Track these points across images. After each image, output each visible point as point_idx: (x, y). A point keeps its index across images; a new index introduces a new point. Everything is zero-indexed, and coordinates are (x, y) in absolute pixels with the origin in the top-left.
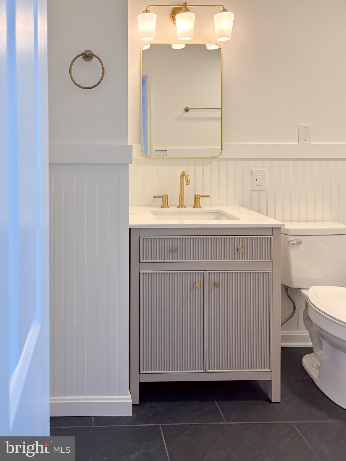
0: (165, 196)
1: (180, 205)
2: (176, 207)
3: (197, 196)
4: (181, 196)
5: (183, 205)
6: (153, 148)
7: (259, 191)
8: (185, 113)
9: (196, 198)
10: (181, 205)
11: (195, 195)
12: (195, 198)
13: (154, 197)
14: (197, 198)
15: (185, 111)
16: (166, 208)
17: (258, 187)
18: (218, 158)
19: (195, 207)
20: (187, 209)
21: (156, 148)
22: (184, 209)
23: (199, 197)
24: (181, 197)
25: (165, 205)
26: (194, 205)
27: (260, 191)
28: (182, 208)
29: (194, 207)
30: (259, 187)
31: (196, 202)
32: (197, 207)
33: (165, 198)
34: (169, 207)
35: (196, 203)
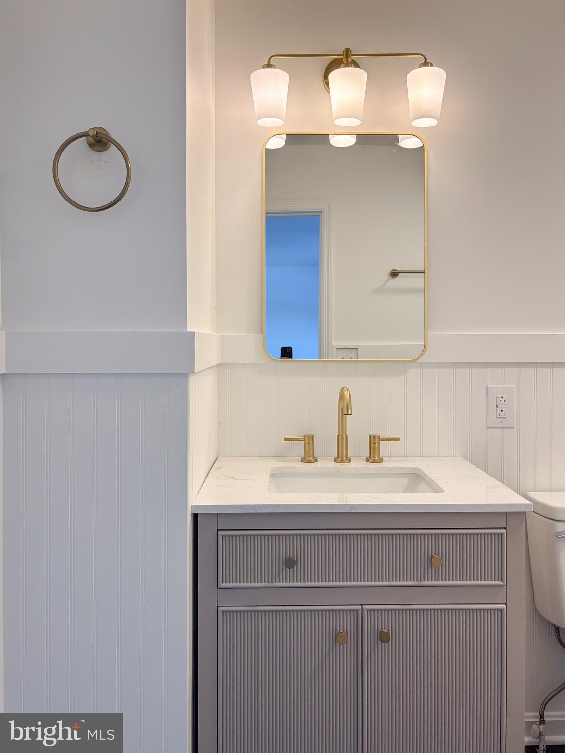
0: (309, 437)
1: (338, 458)
2: (331, 460)
3: (374, 437)
4: (340, 437)
5: (345, 455)
6: (333, 344)
7: (502, 428)
8: (391, 281)
9: (372, 442)
10: (342, 457)
11: (370, 436)
12: (370, 443)
13: (286, 439)
14: (374, 442)
15: (390, 277)
16: (309, 462)
17: (500, 420)
18: (419, 361)
19: (371, 460)
20: (353, 464)
21: (337, 344)
22: (346, 465)
23: (377, 440)
24: (342, 440)
25: (309, 457)
26: (368, 455)
27: (504, 428)
28: (342, 462)
29: (367, 460)
30: (502, 420)
31: (372, 450)
32: (374, 462)
33: (309, 441)
34: (316, 461)
35: (372, 453)
